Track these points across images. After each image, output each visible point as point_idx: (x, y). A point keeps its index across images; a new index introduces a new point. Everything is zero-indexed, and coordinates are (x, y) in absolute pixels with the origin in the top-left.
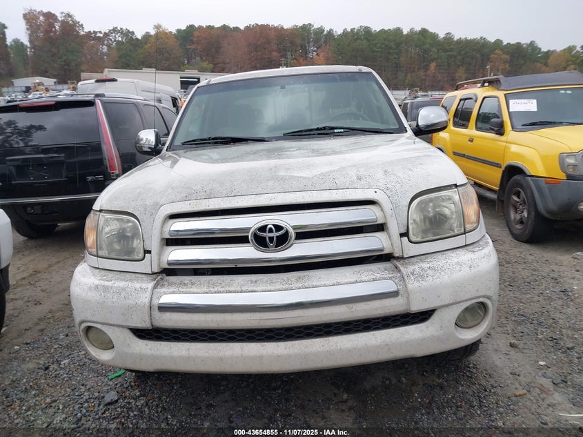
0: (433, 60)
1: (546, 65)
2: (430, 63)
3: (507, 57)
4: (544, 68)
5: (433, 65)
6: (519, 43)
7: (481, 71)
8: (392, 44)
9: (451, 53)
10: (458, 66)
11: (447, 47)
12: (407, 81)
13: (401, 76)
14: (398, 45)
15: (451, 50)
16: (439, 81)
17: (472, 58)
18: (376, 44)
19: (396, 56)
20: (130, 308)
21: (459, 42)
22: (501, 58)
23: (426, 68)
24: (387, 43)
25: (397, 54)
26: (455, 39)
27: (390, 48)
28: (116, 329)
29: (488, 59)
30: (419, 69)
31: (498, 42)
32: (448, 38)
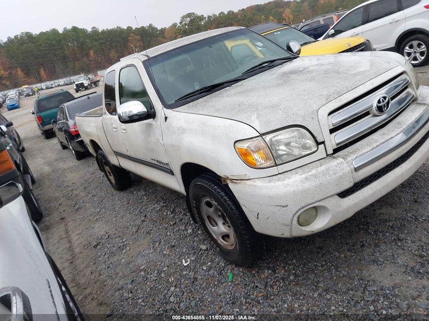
0: (91, 48)
1: (164, 38)
2: (89, 51)
3: (139, 37)
4: (164, 40)
5: (91, 52)
6: (143, 27)
7: (126, 50)
8: (54, 42)
9: (101, 41)
10: (110, 50)
11: (97, 38)
12: (77, 68)
13: (70, 65)
14: (59, 42)
15: (100, 39)
16: (100, 63)
17: (117, 42)
18: (41, 45)
19: (61, 51)
20: (341, 178)
21: (103, 32)
22: (135, 39)
23: (87, 55)
24: (50, 42)
25: (61, 49)
26: (100, 31)
27: (54, 46)
28: (331, 199)
29: (128, 41)
30: (83, 57)
31: (129, 28)
32: (95, 31)
